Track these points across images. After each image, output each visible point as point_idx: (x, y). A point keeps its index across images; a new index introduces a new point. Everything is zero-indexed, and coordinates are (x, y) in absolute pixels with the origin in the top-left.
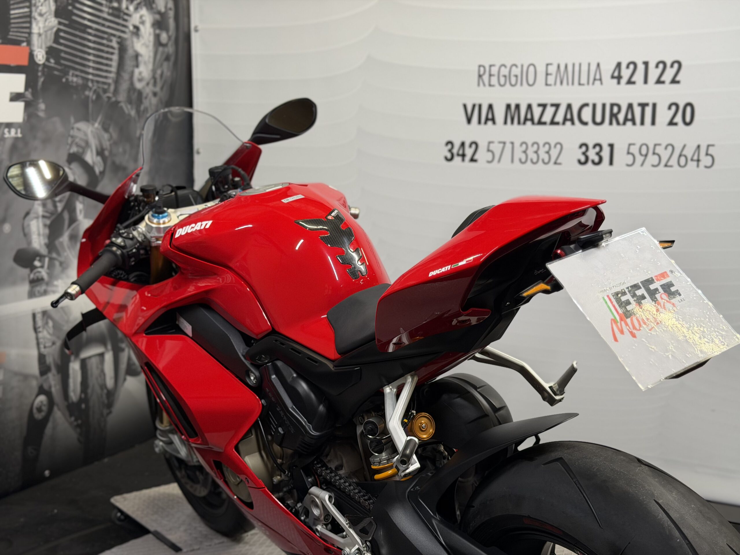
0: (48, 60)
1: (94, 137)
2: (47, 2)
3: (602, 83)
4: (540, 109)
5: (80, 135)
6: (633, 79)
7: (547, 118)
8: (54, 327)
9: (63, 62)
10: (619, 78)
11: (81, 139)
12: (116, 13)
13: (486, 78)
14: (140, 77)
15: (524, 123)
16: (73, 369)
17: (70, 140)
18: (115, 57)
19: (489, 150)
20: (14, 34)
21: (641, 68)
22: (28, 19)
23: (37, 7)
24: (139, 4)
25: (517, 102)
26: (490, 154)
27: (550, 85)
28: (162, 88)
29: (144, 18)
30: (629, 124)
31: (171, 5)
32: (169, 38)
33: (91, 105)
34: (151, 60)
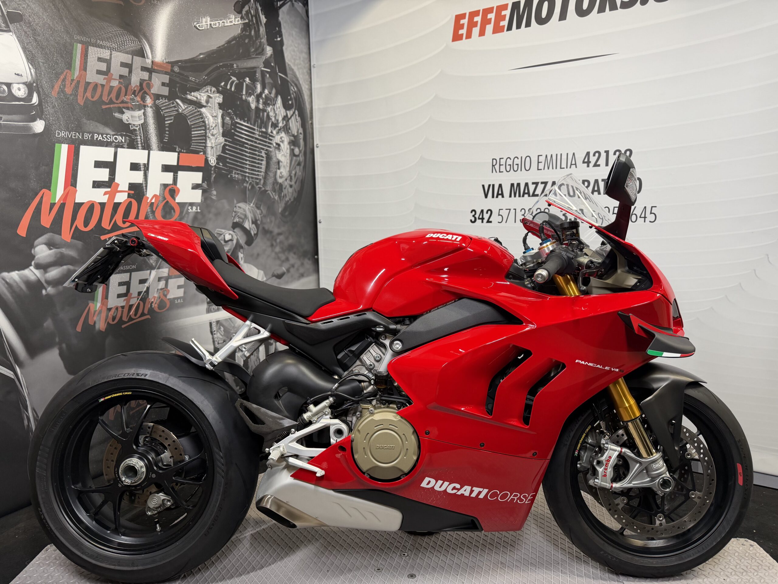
0: (218, 163)
1: (250, 212)
2: (217, 127)
3: (576, 167)
4: (534, 185)
5: (241, 211)
6: (598, 163)
7: (538, 191)
8: (224, 331)
9: (228, 165)
10: (588, 163)
11: (241, 213)
12: (263, 135)
13: (497, 167)
14: (281, 175)
15: (523, 196)
16: (238, 356)
17: (234, 214)
18: (264, 163)
19: (499, 215)
20: (194, 147)
21: (603, 155)
22: (204, 138)
23: (210, 130)
24: (280, 130)
25: (519, 182)
26: (500, 216)
27: (541, 169)
28: (296, 183)
29: (283, 139)
30: (596, 193)
31: (301, 131)
32: (300, 151)
33: (247, 192)
34: (288, 165)
